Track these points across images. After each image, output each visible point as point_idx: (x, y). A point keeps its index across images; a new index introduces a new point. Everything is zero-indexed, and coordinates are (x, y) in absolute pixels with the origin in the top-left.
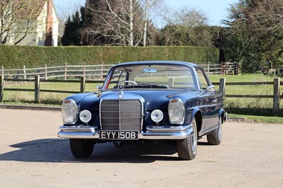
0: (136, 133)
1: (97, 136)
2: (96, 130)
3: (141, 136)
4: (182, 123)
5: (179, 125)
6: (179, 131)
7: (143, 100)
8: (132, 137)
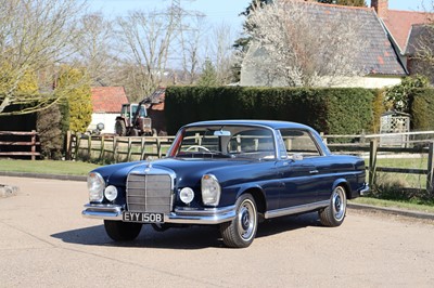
0: (162, 215)
1: (120, 218)
2: (122, 209)
3: (167, 219)
4: (216, 204)
5: (213, 207)
6: (211, 215)
7: (173, 175)
8: (157, 219)
